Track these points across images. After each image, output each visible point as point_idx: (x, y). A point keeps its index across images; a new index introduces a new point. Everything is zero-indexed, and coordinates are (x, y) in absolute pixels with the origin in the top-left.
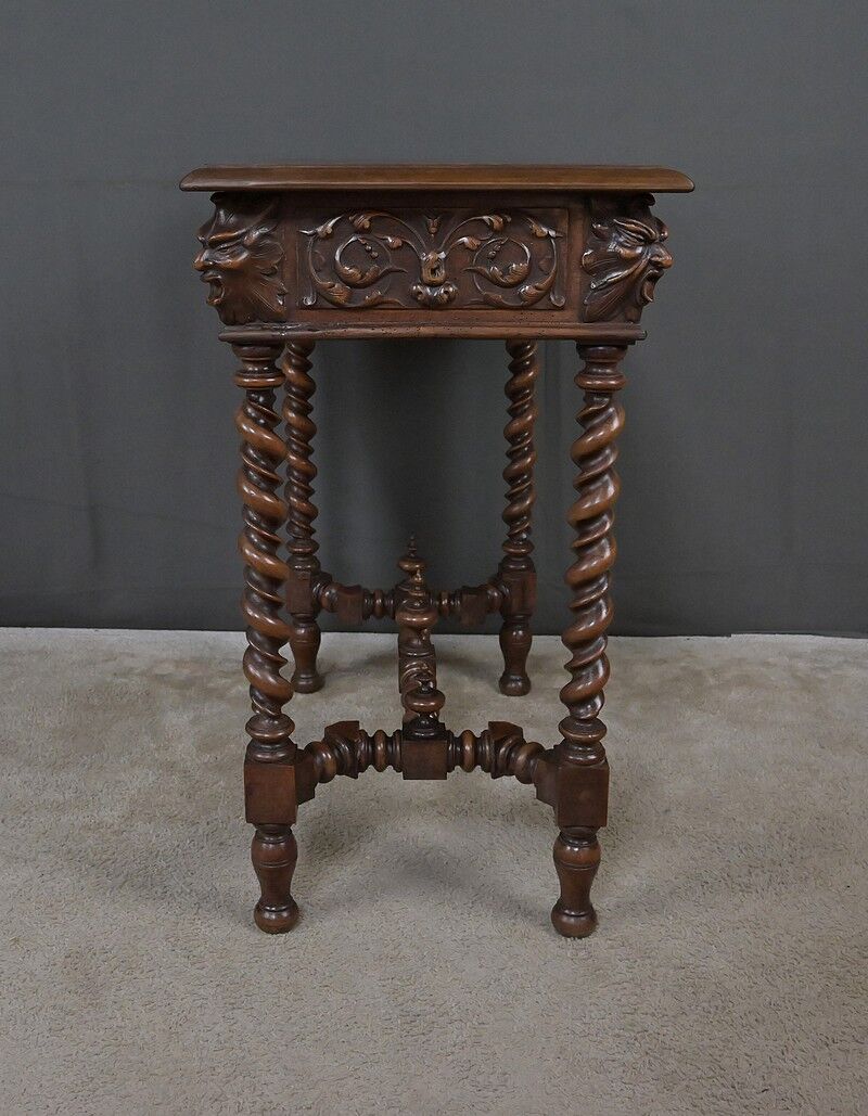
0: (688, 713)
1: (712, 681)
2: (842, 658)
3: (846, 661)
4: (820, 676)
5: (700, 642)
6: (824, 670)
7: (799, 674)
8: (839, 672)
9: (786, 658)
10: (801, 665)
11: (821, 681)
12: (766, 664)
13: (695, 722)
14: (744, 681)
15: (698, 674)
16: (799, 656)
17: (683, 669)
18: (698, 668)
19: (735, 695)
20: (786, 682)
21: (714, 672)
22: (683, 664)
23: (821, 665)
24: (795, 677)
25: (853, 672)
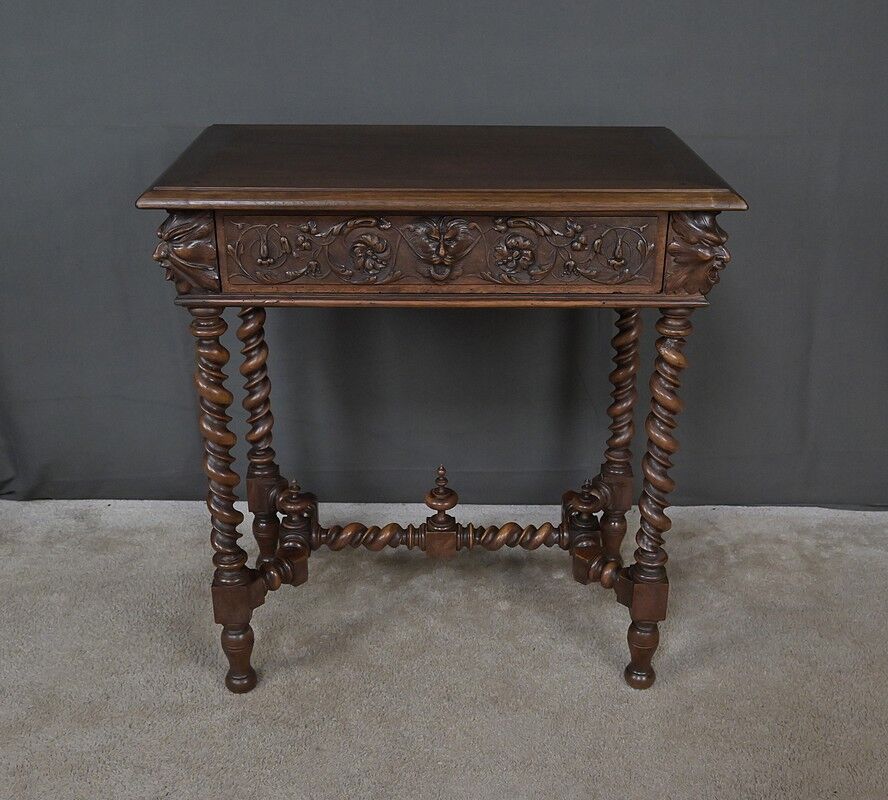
0: (711, 596)
1: (732, 558)
2: (842, 534)
3: (845, 538)
4: (824, 554)
5: (723, 512)
6: (827, 547)
7: (806, 553)
8: (839, 550)
9: (794, 534)
10: (807, 542)
11: (824, 560)
12: (779, 541)
13: (717, 605)
14: (761, 561)
15: (720, 551)
16: (804, 531)
17: (710, 543)
18: (721, 543)
19: (750, 577)
21: (736, 547)
22: (708, 538)
23: (824, 542)
24: (803, 556)
25: (851, 550)
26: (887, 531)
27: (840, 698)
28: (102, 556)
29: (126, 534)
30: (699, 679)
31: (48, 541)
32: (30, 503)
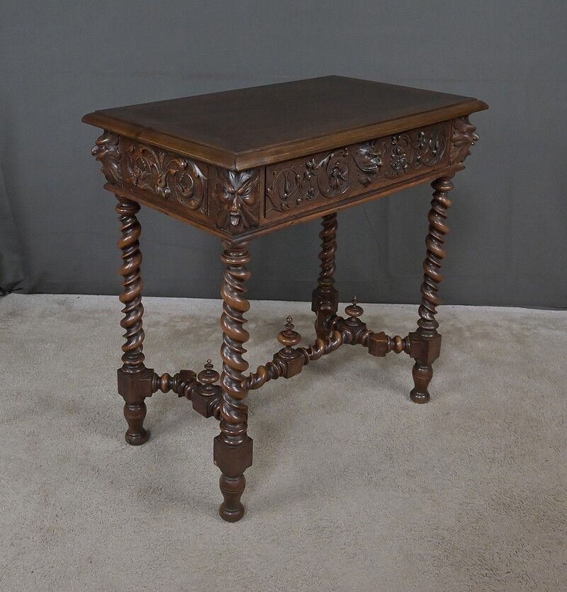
0: (456, 354)
1: (467, 334)
2: (537, 323)
3: (539, 324)
4: (526, 333)
5: (459, 309)
6: (528, 330)
7: (515, 332)
8: (536, 331)
9: (506, 322)
10: (515, 326)
11: (527, 336)
12: (496, 325)
14: (486, 336)
15: (460, 330)
16: (512, 320)
17: (453, 325)
18: (460, 325)
19: (480, 344)
20: (507, 337)
21: (469, 328)
22: (451, 323)
23: (526, 326)
24: (512, 334)
25: (543, 331)
26: (565, 321)
27: (544, 411)
28: (76, 325)
29: (90, 313)
30: (453, 399)
31: (43, 316)
32: (31, 295)
